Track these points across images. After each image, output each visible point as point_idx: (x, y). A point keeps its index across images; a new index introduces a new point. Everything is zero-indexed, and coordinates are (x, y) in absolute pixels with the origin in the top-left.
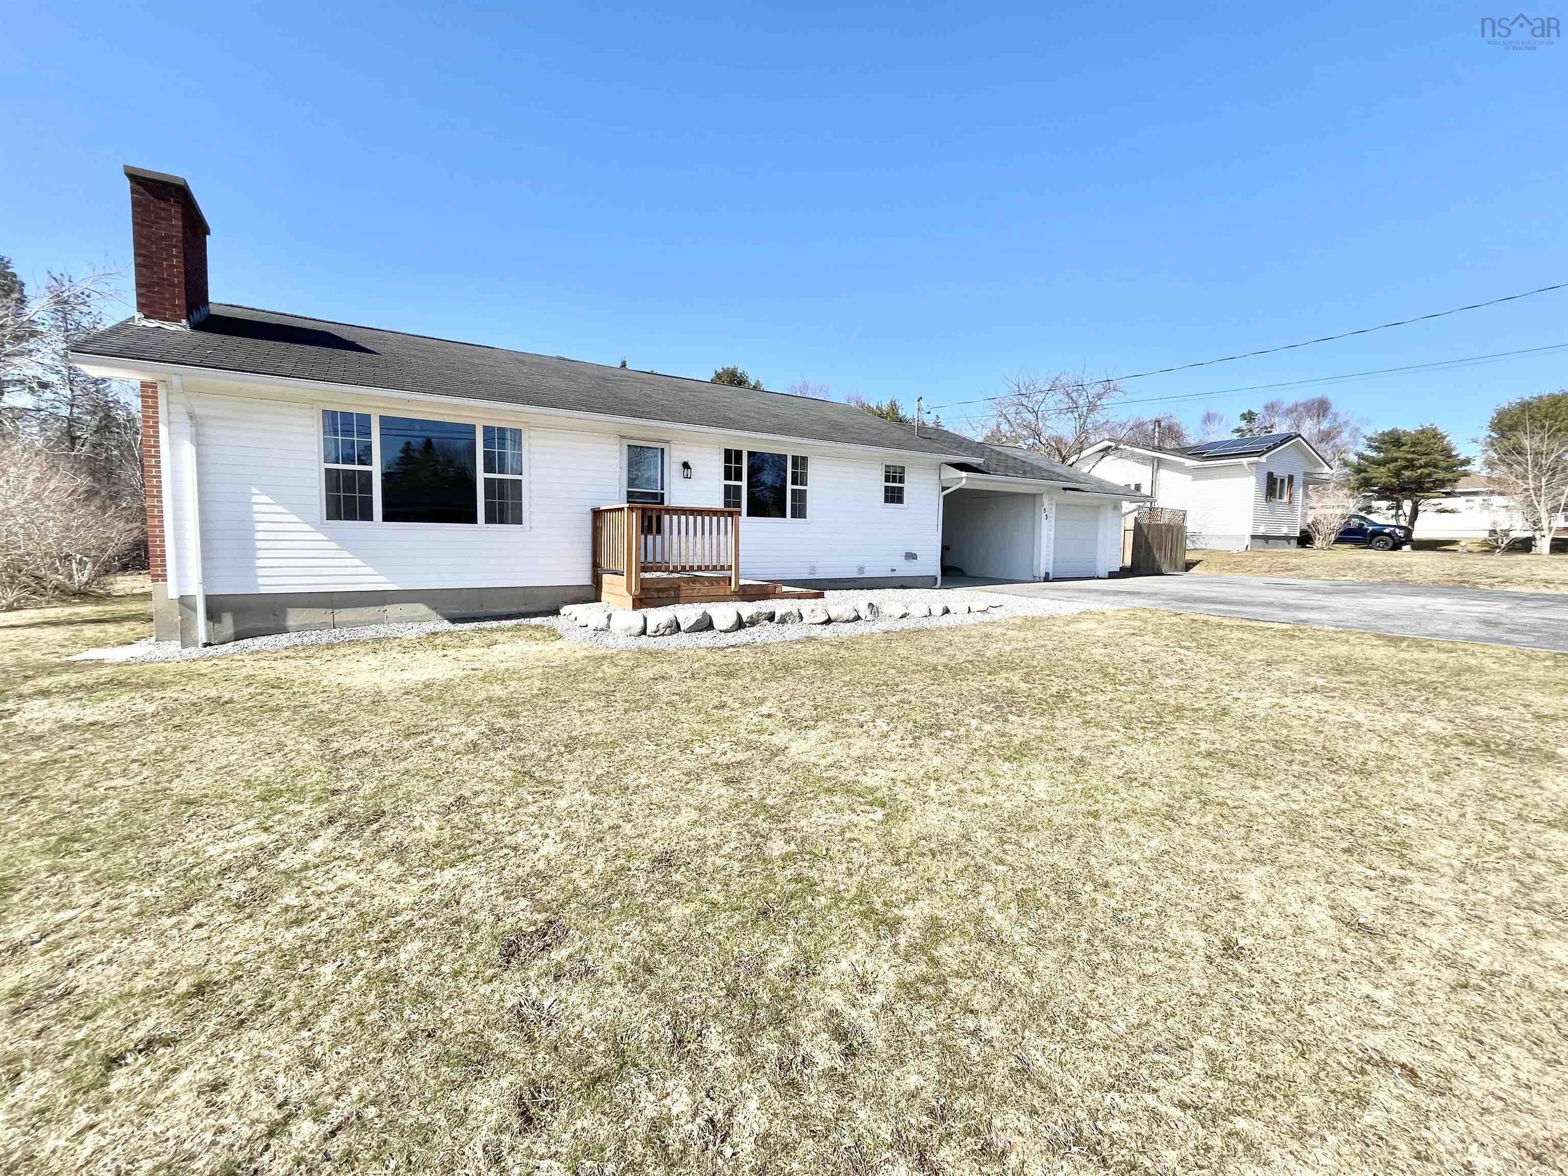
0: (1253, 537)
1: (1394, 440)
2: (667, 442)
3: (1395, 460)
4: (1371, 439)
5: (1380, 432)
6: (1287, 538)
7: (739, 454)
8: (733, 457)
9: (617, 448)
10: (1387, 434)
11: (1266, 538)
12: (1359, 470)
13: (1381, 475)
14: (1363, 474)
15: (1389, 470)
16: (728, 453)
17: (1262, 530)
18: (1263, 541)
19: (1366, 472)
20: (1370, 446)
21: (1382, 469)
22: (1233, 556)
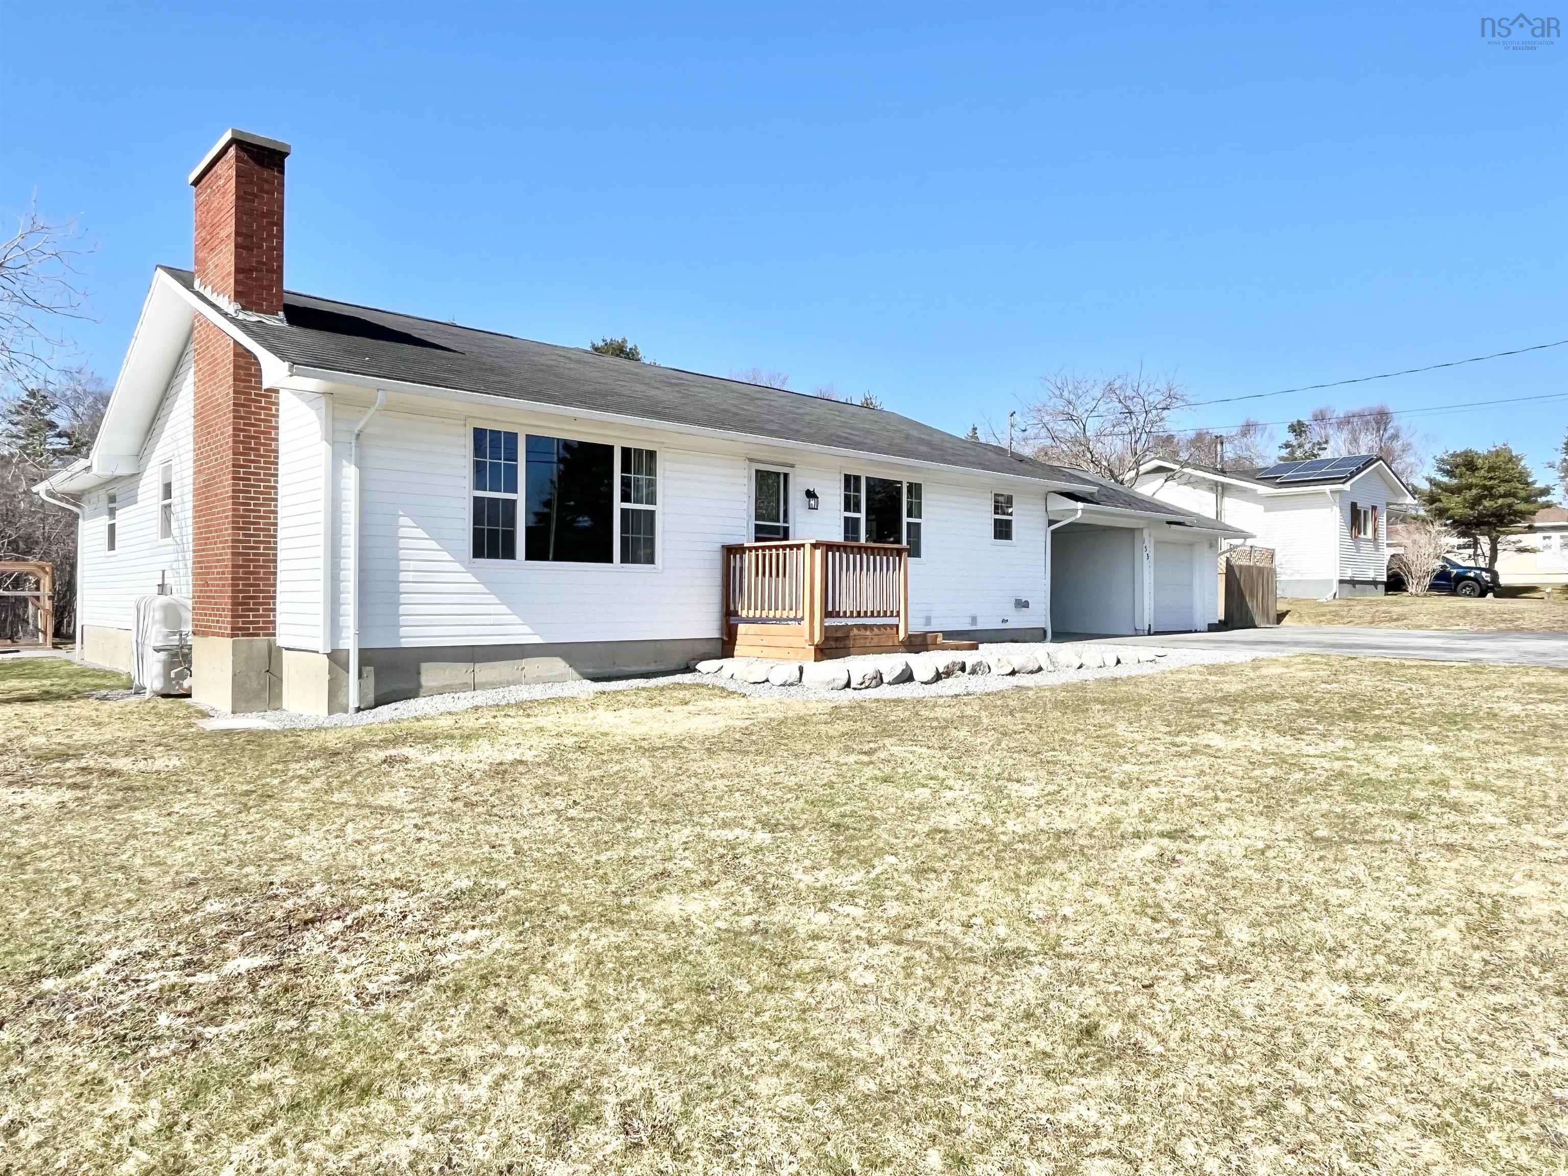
0: (1341, 582)
1: (1468, 463)
2: (792, 466)
3: (1469, 487)
4: (1442, 460)
5: (1451, 452)
6: (1375, 583)
7: (858, 479)
8: (851, 482)
9: (746, 473)
10: (1458, 456)
11: (1353, 583)
12: (1432, 499)
13: (1455, 504)
14: (1437, 504)
15: (1465, 499)
16: (847, 478)
17: (1348, 575)
18: (1349, 586)
19: (1440, 500)
20: (1440, 469)
21: (1456, 498)
22: (1321, 605)
